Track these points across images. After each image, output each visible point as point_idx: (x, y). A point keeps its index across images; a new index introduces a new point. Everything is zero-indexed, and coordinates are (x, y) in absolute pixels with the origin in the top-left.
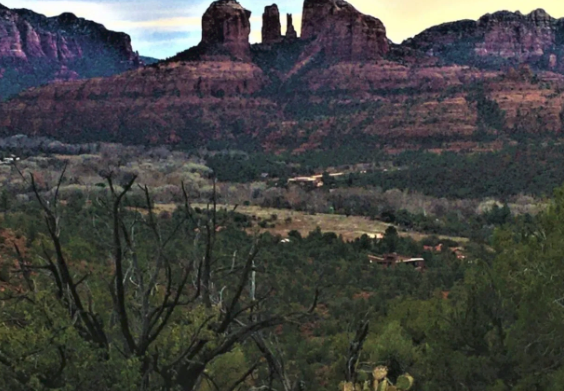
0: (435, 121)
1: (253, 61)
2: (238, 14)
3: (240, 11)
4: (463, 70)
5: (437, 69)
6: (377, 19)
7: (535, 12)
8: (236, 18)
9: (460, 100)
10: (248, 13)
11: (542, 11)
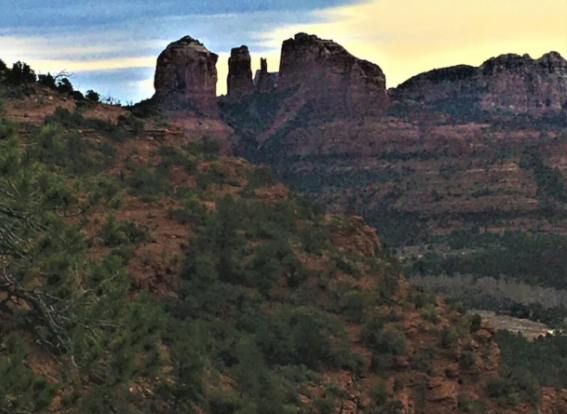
0: (487, 193)
1: (222, 117)
2: (203, 58)
3: (204, 54)
4: (483, 129)
5: (450, 127)
6: (375, 65)
7: (547, 56)
8: (201, 63)
9: (512, 167)
10: (214, 57)
11: (555, 54)
